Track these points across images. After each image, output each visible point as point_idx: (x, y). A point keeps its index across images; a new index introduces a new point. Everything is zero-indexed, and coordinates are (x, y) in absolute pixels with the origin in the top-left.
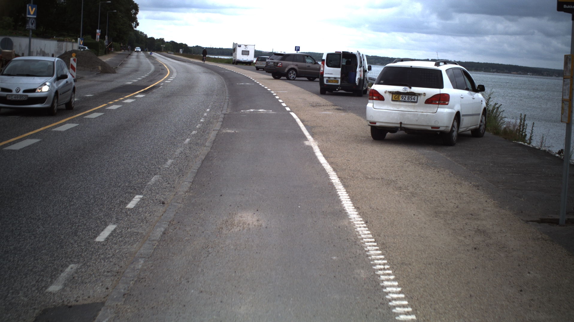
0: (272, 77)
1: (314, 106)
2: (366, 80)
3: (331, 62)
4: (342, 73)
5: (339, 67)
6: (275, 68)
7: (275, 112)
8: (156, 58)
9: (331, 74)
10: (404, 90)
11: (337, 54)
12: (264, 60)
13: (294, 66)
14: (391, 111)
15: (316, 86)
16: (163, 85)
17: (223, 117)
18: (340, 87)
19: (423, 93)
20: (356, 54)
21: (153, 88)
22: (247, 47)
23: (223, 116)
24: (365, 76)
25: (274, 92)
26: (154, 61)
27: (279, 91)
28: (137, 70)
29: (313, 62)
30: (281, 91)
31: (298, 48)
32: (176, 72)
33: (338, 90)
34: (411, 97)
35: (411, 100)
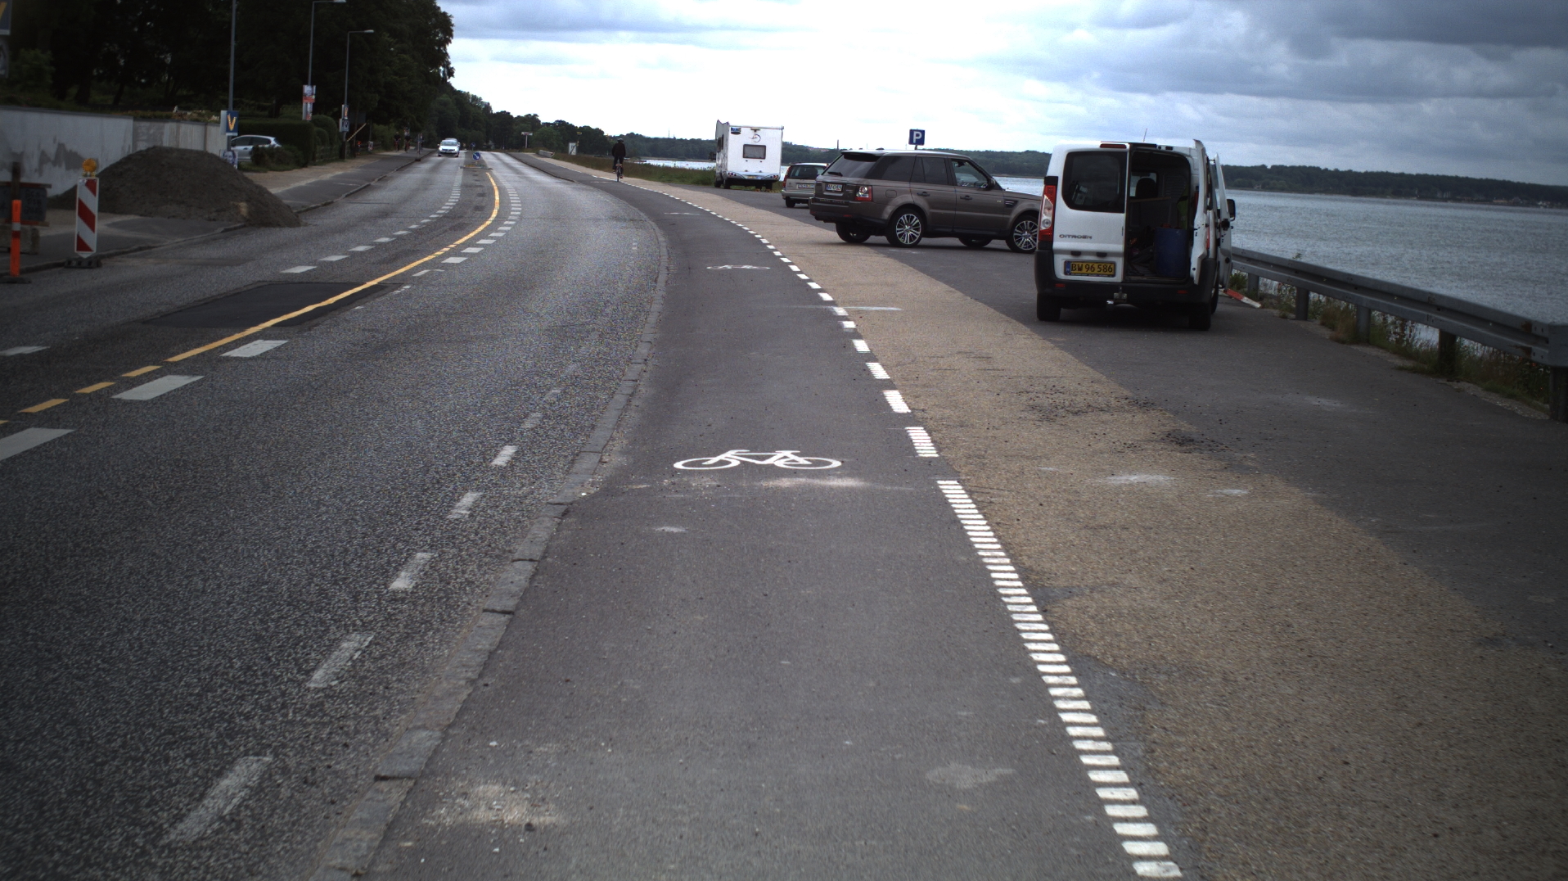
0: (834, 236)
2: (1226, 260)
3: (1082, 189)
4: (1130, 232)
5: (1115, 208)
6: (847, 204)
8: (489, 169)
9: (1084, 237)
11: (1110, 155)
12: (811, 173)
13: (916, 197)
15: (1007, 273)
16: (419, 278)
18: (1124, 292)
20: (1187, 152)
22: (758, 132)
24: (1224, 245)
25: (847, 310)
26: (476, 178)
27: (864, 308)
28: (385, 214)
29: (980, 182)
30: (874, 305)
31: (918, 135)
32: (514, 218)
33: (1115, 304)
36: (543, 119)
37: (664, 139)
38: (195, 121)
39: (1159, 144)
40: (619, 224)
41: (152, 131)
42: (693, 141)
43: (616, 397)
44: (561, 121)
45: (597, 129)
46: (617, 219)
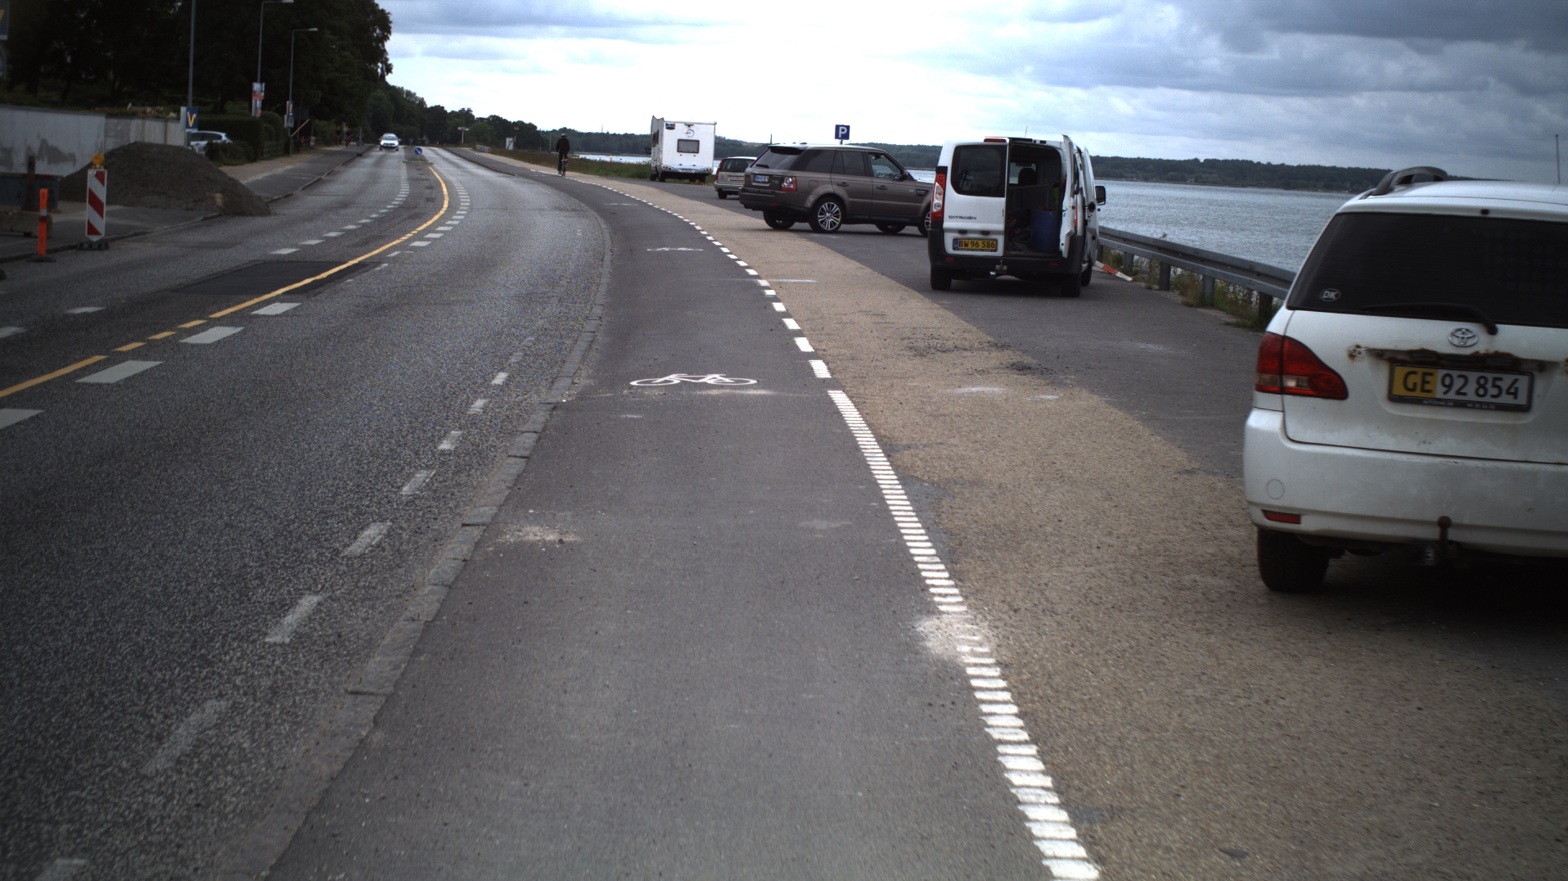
0: (762, 223)
2: (1094, 238)
3: (969, 177)
4: (1010, 214)
5: (997, 193)
6: (773, 193)
7: (770, 388)
8: (430, 164)
9: (970, 218)
10: (1456, 341)
11: (993, 148)
12: (740, 166)
13: (835, 187)
15: (914, 254)
16: (394, 258)
18: (1004, 264)
19: (1561, 358)
20: (1058, 146)
22: (692, 128)
24: (1090, 225)
25: (770, 282)
26: (420, 172)
27: (785, 280)
28: (345, 205)
29: (894, 174)
30: (792, 278)
31: (843, 130)
32: (465, 208)
33: (997, 275)
34: (1496, 379)
35: (1493, 396)
36: (477, 114)
37: (597, 134)
38: (157, 118)
39: (1034, 138)
40: (562, 214)
41: (119, 128)
42: (626, 135)
43: (579, 343)
44: (495, 116)
45: (530, 124)
46: (560, 209)
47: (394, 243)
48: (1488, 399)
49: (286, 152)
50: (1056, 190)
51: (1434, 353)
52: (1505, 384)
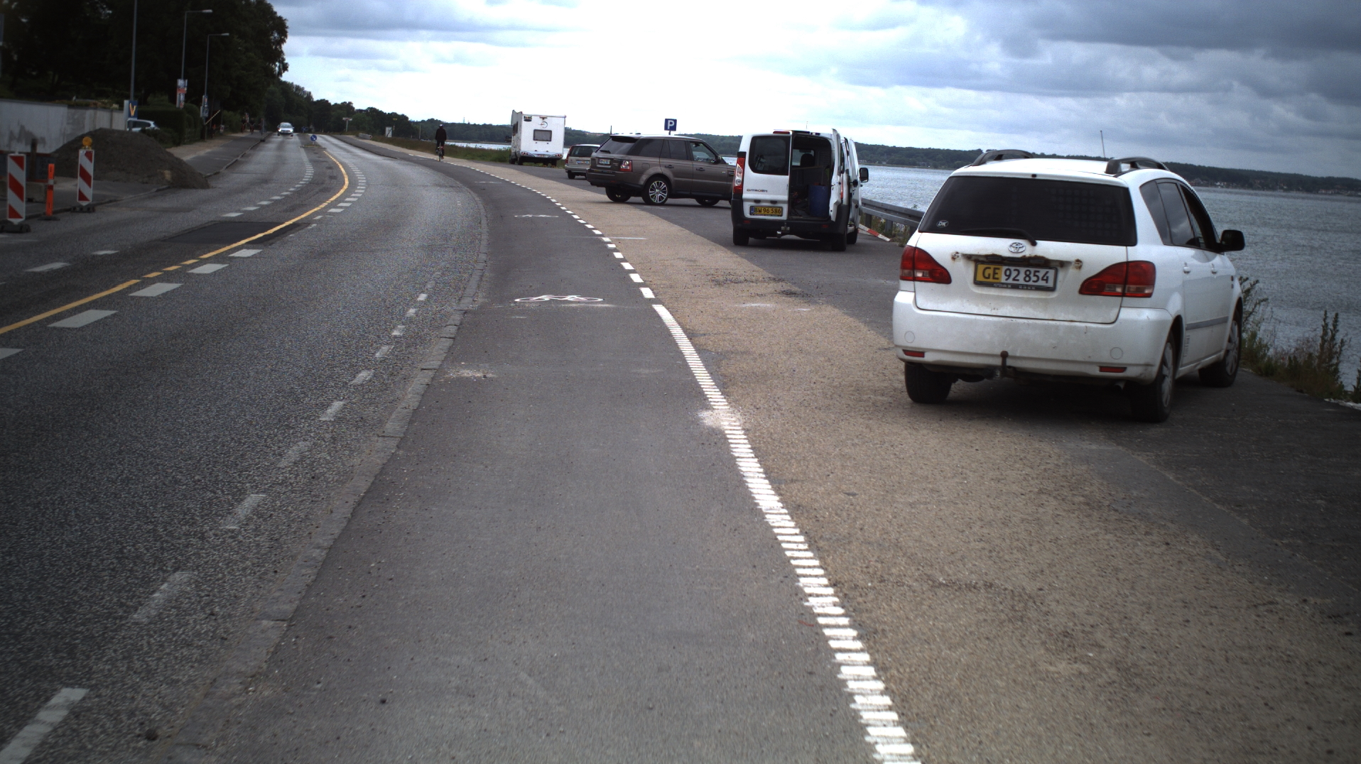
0: (605, 198)
1: (719, 284)
2: (857, 206)
3: (762, 160)
4: (792, 188)
5: (784, 173)
6: (613, 173)
7: (612, 303)
8: (325, 149)
9: (763, 191)
10: (1013, 249)
11: (780, 137)
12: (587, 152)
13: (663, 168)
14: (973, 317)
15: (722, 220)
16: (319, 220)
17: (458, 323)
18: (787, 226)
19: (1073, 259)
20: (829, 137)
21: (291, 229)
22: (545, 120)
23: (457, 318)
24: (854, 197)
25: (611, 239)
26: (318, 155)
27: (623, 238)
28: (265, 181)
29: (711, 159)
30: (629, 237)
31: (671, 123)
32: (363, 186)
33: (783, 234)
34: (1035, 272)
35: (1034, 281)
37: (459, 124)
39: (810, 131)
42: (485, 125)
43: (473, 276)
46: (440, 186)
47: (316, 209)
48: (1031, 283)
49: (202, 138)
50: (828, 170)
51: (1000, 257)
52: (1041, 274)
